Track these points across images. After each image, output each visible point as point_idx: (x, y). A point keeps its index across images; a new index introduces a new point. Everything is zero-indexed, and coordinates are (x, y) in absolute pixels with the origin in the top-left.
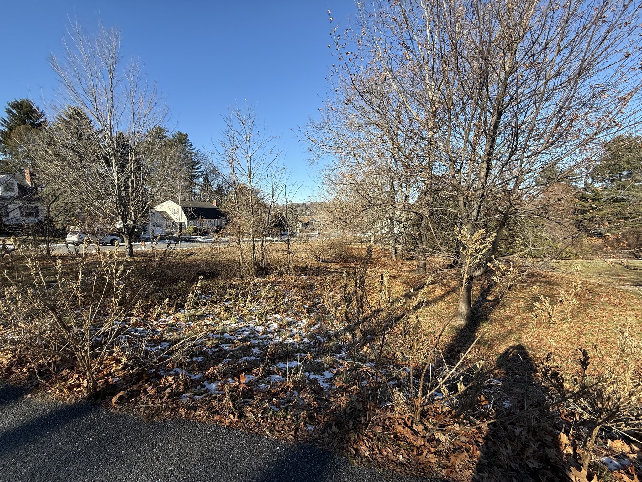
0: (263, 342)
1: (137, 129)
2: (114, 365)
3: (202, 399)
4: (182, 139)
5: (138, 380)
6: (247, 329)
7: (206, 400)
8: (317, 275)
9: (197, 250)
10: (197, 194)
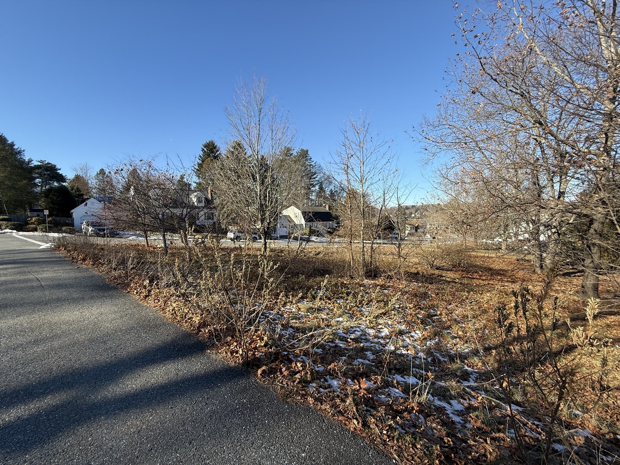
0: (375, 347)
1: (274, 151)
2: (259, 341)
3: (327, 394)
4: (304, 154)
5: (276, 359)
6: (358, 329)
7: (330, 396)
8: (430, 283)
9: (312, 248)
10: (313, 200)
